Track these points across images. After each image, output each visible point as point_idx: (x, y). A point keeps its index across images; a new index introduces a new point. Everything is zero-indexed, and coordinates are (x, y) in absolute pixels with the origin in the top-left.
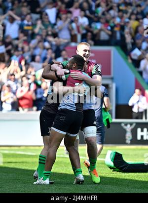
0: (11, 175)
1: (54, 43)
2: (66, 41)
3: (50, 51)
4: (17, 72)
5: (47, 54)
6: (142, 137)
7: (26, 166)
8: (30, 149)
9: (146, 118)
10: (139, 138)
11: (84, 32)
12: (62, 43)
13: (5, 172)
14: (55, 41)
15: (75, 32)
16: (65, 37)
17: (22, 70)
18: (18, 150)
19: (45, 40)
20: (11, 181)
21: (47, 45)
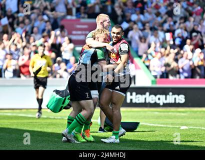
0: (13, 135)
1: (51, 16)
2: (63, 14)
3: (48, 23)
4: (19, 43)
5: (45, 26)
6: (131, 100)
7: (27, 127)
8: (31, 112)
9: (135, 83)
10: (128, 101)
11: (78, 6)
12: (59, 16)
13: (8, 133)
14: (53, 15)
15: (70, 6)
16: (61, 10)
17: (23, 41)
18: (19, 113)
19: (43, 14)
20: (14, 140)
21: (45, 18)
